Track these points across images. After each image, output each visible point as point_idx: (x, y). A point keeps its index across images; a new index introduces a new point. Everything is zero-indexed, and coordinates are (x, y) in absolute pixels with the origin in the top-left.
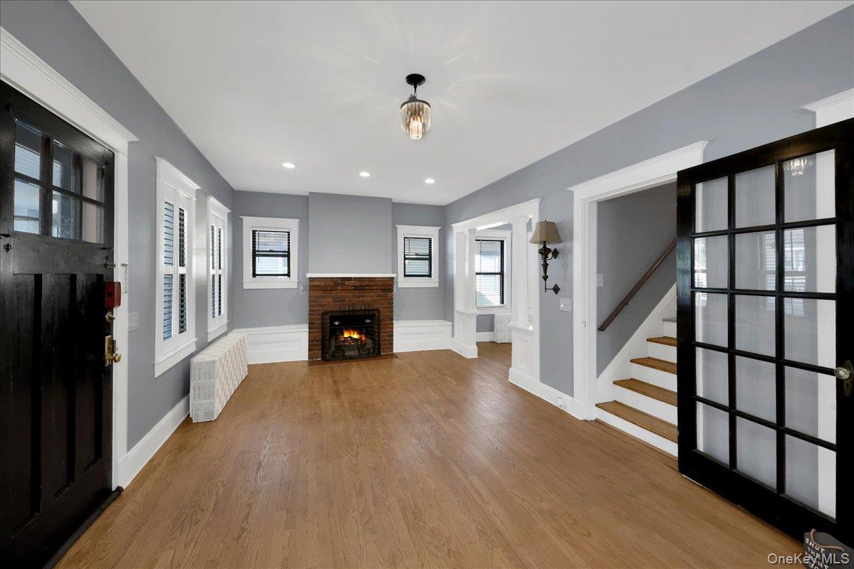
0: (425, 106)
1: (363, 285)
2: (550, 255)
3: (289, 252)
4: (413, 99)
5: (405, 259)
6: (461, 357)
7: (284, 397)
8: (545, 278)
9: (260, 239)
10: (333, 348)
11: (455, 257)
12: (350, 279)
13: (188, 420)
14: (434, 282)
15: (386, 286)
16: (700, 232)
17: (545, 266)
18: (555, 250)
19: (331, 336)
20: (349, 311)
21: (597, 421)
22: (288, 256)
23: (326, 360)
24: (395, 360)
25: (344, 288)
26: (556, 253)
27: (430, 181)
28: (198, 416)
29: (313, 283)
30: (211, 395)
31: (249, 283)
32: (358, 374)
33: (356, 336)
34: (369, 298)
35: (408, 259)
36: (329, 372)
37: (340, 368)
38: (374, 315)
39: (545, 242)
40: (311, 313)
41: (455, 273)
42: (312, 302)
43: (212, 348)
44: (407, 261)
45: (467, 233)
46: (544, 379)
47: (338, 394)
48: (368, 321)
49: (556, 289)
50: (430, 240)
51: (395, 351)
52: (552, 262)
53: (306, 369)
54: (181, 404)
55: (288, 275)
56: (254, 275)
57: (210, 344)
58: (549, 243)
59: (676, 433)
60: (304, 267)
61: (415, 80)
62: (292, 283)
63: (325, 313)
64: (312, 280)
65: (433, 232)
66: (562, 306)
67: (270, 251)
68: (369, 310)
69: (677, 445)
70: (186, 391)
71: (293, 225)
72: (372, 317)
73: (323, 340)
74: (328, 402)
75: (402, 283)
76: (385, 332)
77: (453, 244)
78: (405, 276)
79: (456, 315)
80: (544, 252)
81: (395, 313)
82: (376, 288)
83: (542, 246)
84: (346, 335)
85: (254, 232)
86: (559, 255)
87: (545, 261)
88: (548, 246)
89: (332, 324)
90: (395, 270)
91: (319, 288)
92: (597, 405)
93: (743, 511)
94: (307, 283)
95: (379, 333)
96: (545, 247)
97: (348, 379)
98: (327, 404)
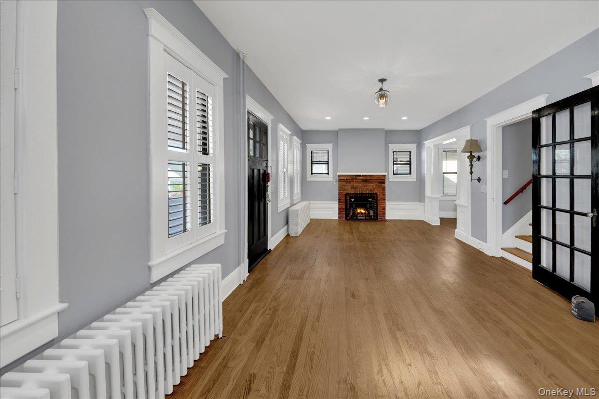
0: (387, 92)
1: (367, 179)
2: (475, 159)
3: (328, 161)
4: (381, 90)
5: (394, 164)
6: (429, 224)
7: (327, 231)
8: (471, 173)
9: (314, 155)
10: (351, 214)
11: (426, 163)
12: (360, 176)
13: (288, 235)
14: (413, 178)
15: (381, 180)
16: (544, 144)
17: (471, 166)
18: (479, 156)
19: (350, 208)
20: (360, 194)
21: (502, 258)
22: (328, 164)
23: (348, 220)
24: (387, 223)
25: (357, 181)
26: (479, 158)
27: (405, 118)
28: (292, 234)
29: (340, 178)
30: (297, 225)
31: (310, 178)
32: (364, 227)
33: (363, 211)
34: (371, 187)
35: (396, 164)
36: (348, 225)
37: (354, 224)
38: (374, 197)
39: (471, 152)
40: (340, 194)
41: (426, 173)
42: (341, 188)
43: (294, 206)
44: (395, 165)
45: (432, 147)
46: (474, 235)
47: (352, 233)
48: (370, 200)
49: (479, 180)
50: (410, 152)
51: (386, 219)
52: (476, 163)
53: (337, 223)
54: (286, 227)
55: (328, 174)
56: (312, 174)
57: (294, 205)
58: (474, 152)
59: (531, 257)
60: (336, 170)
61: (382, 81)
62: (330, 178)
63: (347, 194)
64: (340, 176)
65: (412, 147)
66: (482, 189)
67: (319, 161)
68: (371, 194)
69: (532, 264)
70: (287, 223)
71: (329, 146)
72: (373, 197)
73: (346, 209)
74: (347, 235)
75: (391, 178)
76: (380, 207)
77: (425, 154)
78: (394, 174)
79: (426, 199)
80: (471, 157)
81: (387, 196)
82: (374, 181)
83: (469, 154)
84: (359, 211)
85: (312, 152)
86: (481, 159)
87: (471, 163)
88: (473, 154)
89: (350, 201)
90: (387, 170)
91: (344, 180)
92: (502, 249)
93: (558, 295)
94: (337, 178)
95: (377, 207)
96: (471, 154)
97: (358, 228)
98: (346, 236)
